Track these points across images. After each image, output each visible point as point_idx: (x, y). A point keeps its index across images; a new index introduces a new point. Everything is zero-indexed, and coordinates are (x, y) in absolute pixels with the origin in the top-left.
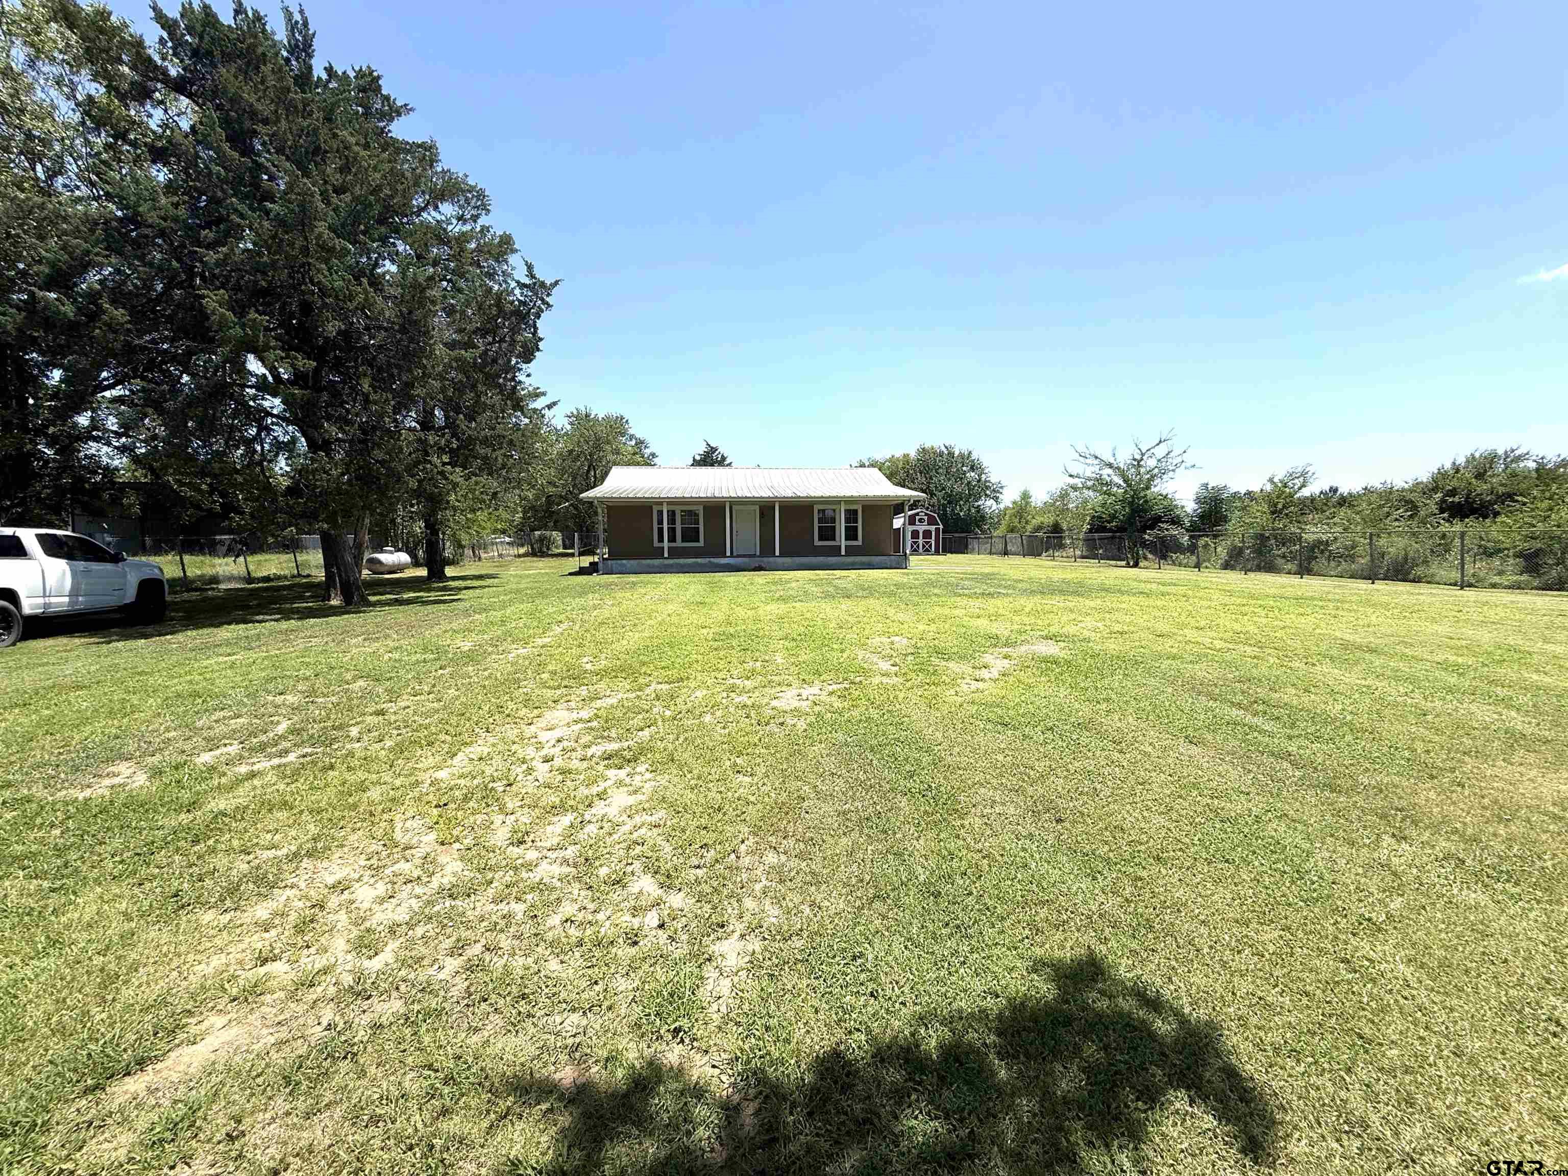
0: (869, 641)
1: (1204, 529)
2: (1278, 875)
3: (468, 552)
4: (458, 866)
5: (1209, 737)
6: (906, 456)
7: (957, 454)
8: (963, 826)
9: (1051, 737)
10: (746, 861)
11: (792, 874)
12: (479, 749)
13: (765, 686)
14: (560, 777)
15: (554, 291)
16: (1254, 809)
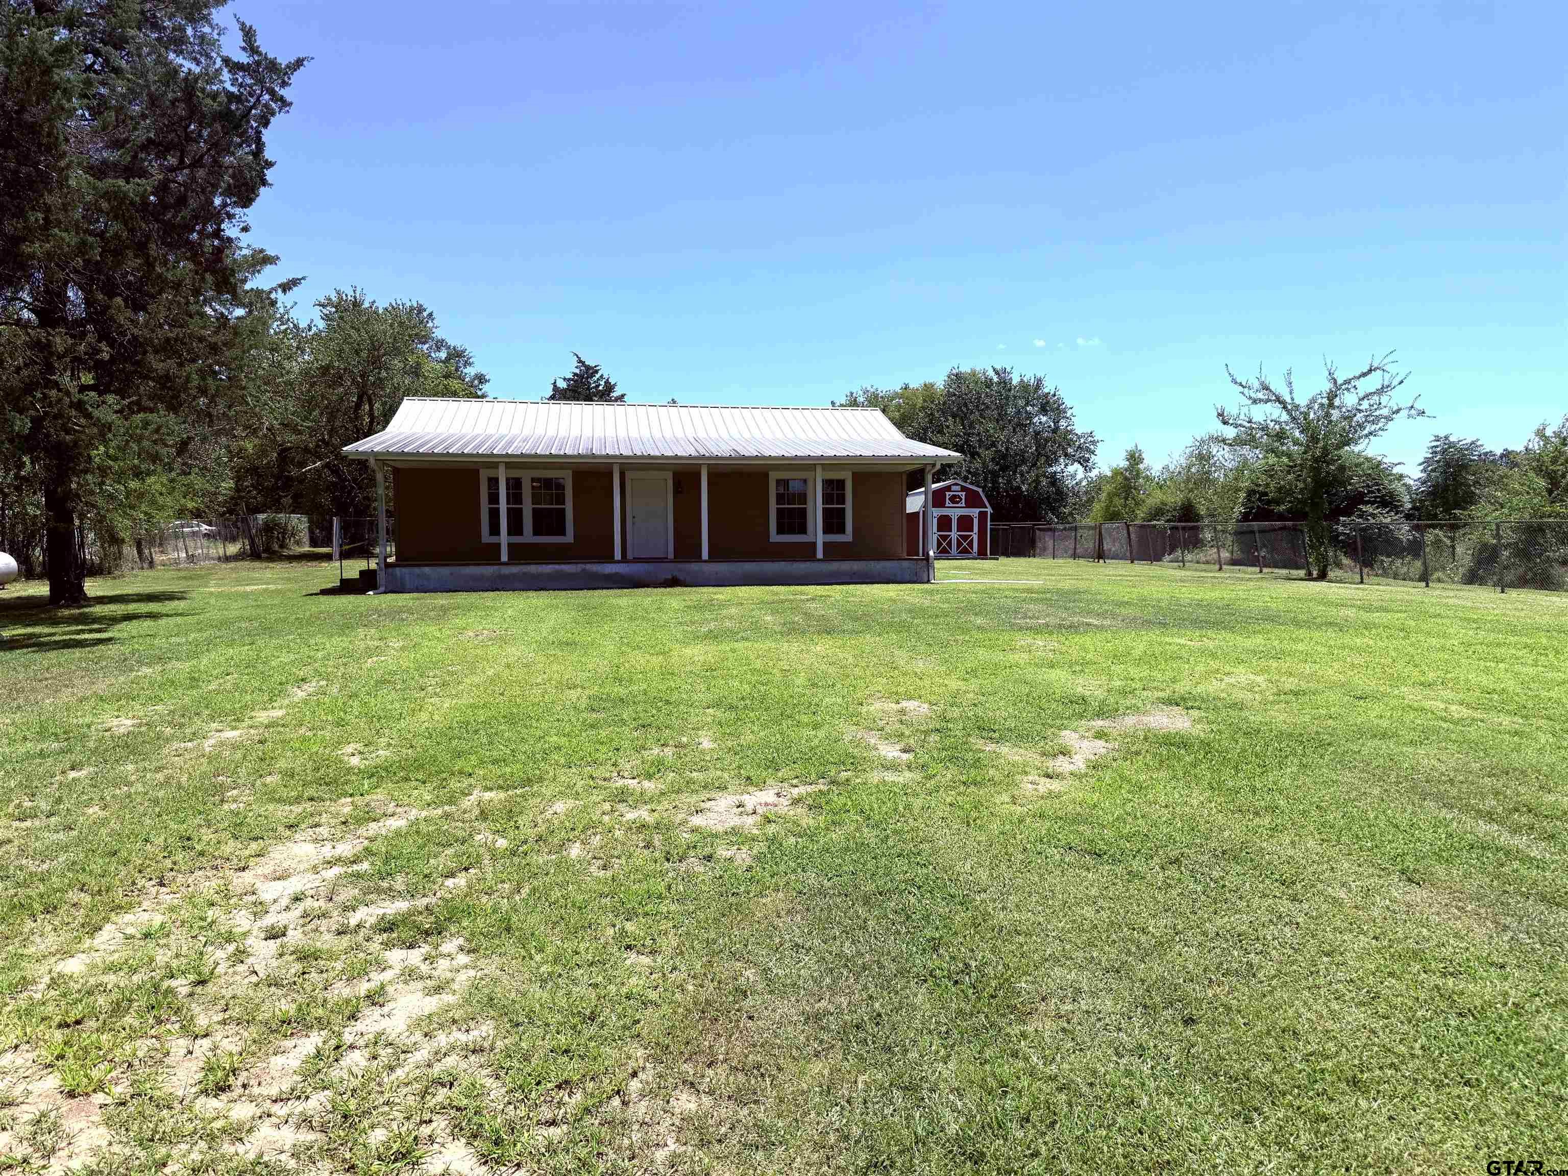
0: (864, 709)
1: (1435, 516)
2: (1549, 1103)
3: (130, 551)
4: (100, 1136)
5: (1440, 870)
6: (928, 387)
7: (1015, 382)
8: (1024, 1035)
9: (1177, 875)
10: (641, 1109)
11: (723, 1130)
12: (146, 916)
13: (679, 791)
14: (298, 967)
15: (296, 78)
16: (1513, 992)
